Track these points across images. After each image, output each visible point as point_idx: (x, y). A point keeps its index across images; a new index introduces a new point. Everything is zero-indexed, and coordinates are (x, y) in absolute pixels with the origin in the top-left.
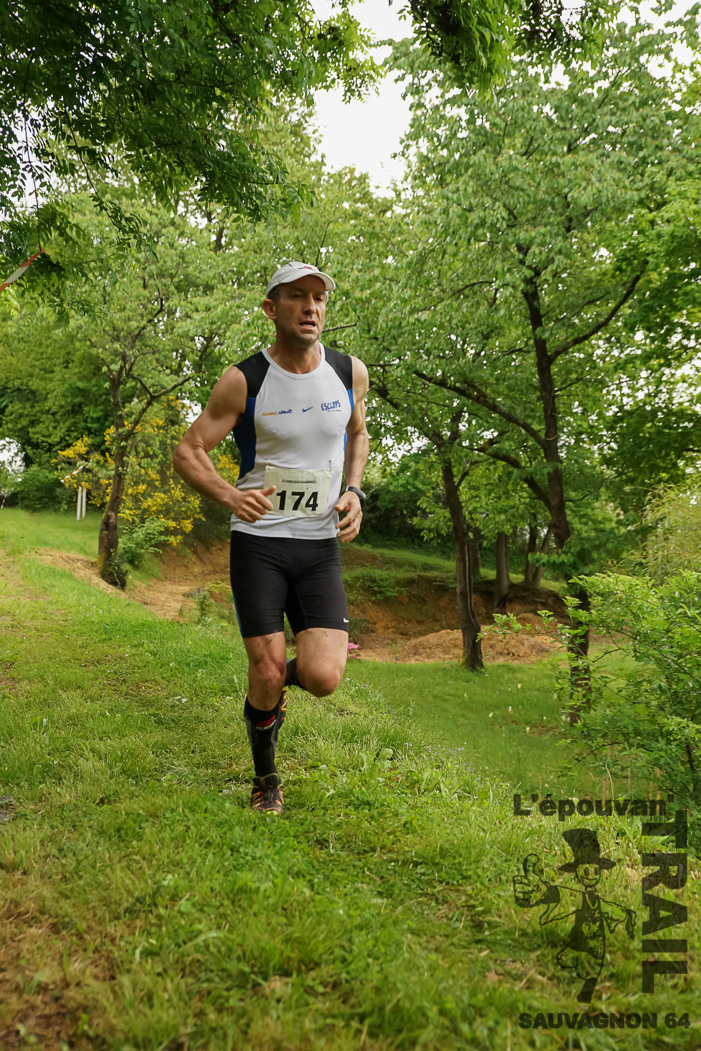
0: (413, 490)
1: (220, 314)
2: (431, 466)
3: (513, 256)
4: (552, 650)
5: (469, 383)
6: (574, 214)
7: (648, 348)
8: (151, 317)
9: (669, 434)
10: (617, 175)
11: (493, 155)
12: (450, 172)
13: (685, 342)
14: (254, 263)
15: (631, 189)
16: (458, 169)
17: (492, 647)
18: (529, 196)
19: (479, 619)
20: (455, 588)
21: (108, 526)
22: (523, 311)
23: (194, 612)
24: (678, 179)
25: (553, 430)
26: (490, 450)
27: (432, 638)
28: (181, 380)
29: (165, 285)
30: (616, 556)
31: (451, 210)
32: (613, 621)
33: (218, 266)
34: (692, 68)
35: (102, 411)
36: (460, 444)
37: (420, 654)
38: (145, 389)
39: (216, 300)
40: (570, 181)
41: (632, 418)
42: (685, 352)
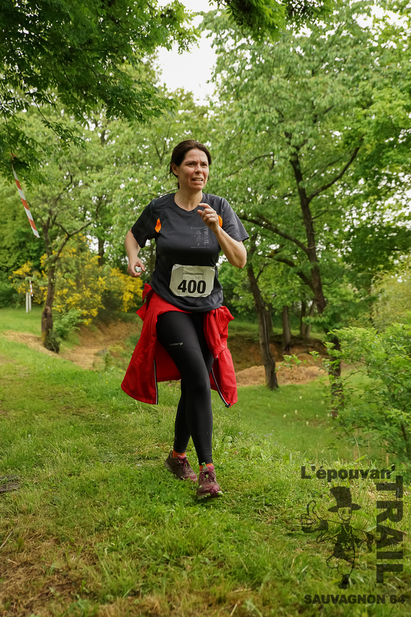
0: (230, 283)
1: (107, 183)
3: (283, 139)
4: (319, 374)
5: (261, 217)
6: (317, 113)
7: (367, 190)
8: (64, 187)
9: (382, 241)
10: (342, 88)
11: (267, 79)
12: (242, 90)
13: (389, 185)
14: (127, 151)
15: (351, 96)
16: (247, 88)
17: (283, 375)
18: (290, 103)
19: (274, 358)
20: (259, 341)
21: (46, 315)
22: (291, 172)
23: (101, 364)
24: (379, 89)
25: (312, 242)
27: (246, 372)
28: (85, 224)
29: (73, 167)
30: (355, 316)
31: (244, 115)
32: (354, 355)
33: (104, 154)
34: (383, 20)
35: (38, 245)
36: (257, 254)
37: (240, 382)
38: (64, 230)
39: (105, 174)
40: (314, 93)
41: (359, 233)
42: (389, 191)
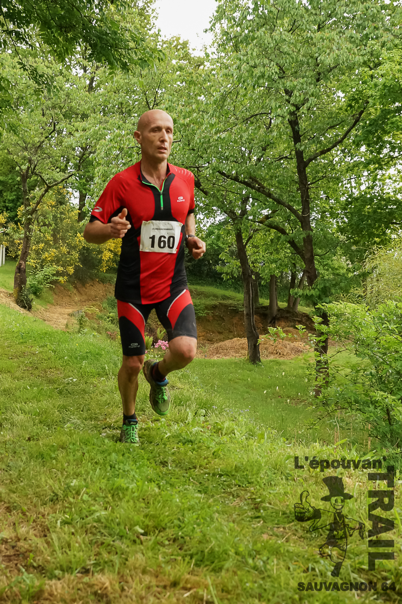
0: (216, 248)
1: (92, 133)
2: (228, 233)
3: (282, 97)
4: (304, 351)
5: (254, 179)
6: (321, 70)
7: (368, 157)
8: (47, 135)
9: (381, 213)
10: (349, 46)
11: (269, 32)
12: (242, 42)
13: (392, 154)
14: (115, 100)
15: (358, 55)
16: (247, 40)
17: (266, 349)
18: (292, 58)
19: (258, 331)
20: (243, 311)
21: (20, 270)
22: (289, 132)
23: (75, 325)
24: (387, 49)
25: (307, 210)
26: (266, 222)
27: (227, 343)
28: (67, 175)
29: (57, 114)
30: (347, 291)
31: (242, 67)
32: (343, 332)
33: (91, 102)
35: (15, 195)
36: (247, 219)
37: (220, 353)
38: (43, 181)
39: (89, 124)
40: (319, 49)
41: (357, 202)
42: (391, 160)
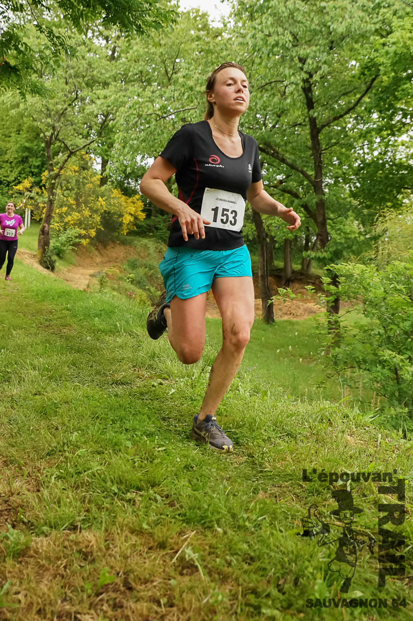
1: (113, 101)
3: (296, 64)
5: (268, 145)
6: (334, 39)
7: (380, 124)
8: (71, 103)
9: (392, 178)
10: (361, 14)
12: (257, 11)
13: (404, 120)
14: (135, 69)
15: (371, 24)
16: (262, 9)
17: (280, 310)
18: (306, 27)
19: (271, 292)
21: (43, 232)
22: (302, 100)
23: (96, 286)
25: (319, 175)
26: (280, 187)
28: (88, 142)
29: (79, 83)
31: (257, 36)
32: (351, 292)
33: (112, 70)
35: (40, 161)
38: (66, 147)
39: (110, 92)
40: (332, 18)
41: (369, 168)
42: (404, 126)
